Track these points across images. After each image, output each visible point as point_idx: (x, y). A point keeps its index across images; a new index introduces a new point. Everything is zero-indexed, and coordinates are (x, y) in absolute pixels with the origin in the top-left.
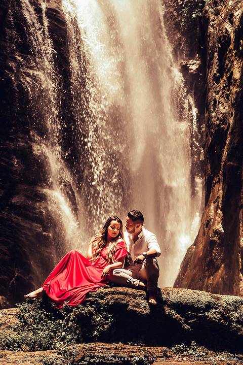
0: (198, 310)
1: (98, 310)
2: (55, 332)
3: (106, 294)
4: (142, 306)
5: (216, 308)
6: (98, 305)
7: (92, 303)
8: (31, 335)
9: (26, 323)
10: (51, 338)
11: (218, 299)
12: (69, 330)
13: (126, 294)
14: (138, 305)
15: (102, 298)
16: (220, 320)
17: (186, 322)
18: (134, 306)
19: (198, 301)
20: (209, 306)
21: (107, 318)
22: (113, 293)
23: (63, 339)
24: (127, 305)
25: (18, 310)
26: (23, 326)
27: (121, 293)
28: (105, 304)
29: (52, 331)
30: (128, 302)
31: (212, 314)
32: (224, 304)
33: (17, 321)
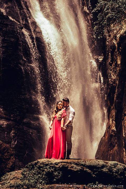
0: (98, 168)
1: (56, 170)
2: (37, 180)
3: (59, 163)
4: (74, 167)
5: (106, 167)
6: (56, 167)
7: (53, 167)
8: (27, 182)
9: (25, 177)
10: (36, 183)
11: (107, 163)
12: (44, 179)
13: (67, 163)
14: (72, 167)
15: (57, 165)
16: (108, 172)
17: (94, 174)
18: (71, 168)
19: (98, 164)
20: (103, 166)
21: (59, 173)
22: (62, 162)
23: (41, 183)
24: (68, 167)
25: (22, 171)
26: (24, 178)
27: (65, 162)
28: (58, 167)
29: (36, 180)
30: (68, 166)
31: (105, 170)
32: (110, 165)
33: (22, 176)
